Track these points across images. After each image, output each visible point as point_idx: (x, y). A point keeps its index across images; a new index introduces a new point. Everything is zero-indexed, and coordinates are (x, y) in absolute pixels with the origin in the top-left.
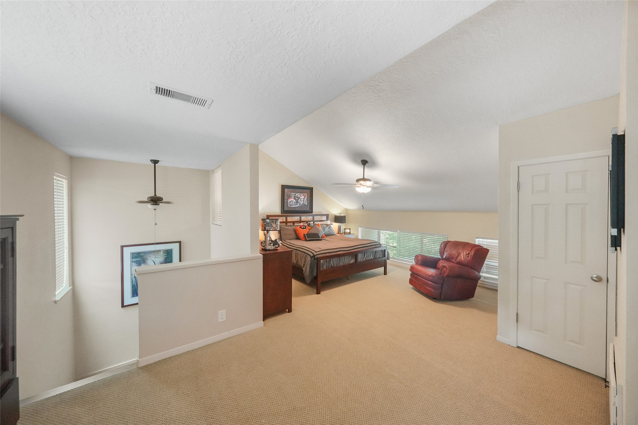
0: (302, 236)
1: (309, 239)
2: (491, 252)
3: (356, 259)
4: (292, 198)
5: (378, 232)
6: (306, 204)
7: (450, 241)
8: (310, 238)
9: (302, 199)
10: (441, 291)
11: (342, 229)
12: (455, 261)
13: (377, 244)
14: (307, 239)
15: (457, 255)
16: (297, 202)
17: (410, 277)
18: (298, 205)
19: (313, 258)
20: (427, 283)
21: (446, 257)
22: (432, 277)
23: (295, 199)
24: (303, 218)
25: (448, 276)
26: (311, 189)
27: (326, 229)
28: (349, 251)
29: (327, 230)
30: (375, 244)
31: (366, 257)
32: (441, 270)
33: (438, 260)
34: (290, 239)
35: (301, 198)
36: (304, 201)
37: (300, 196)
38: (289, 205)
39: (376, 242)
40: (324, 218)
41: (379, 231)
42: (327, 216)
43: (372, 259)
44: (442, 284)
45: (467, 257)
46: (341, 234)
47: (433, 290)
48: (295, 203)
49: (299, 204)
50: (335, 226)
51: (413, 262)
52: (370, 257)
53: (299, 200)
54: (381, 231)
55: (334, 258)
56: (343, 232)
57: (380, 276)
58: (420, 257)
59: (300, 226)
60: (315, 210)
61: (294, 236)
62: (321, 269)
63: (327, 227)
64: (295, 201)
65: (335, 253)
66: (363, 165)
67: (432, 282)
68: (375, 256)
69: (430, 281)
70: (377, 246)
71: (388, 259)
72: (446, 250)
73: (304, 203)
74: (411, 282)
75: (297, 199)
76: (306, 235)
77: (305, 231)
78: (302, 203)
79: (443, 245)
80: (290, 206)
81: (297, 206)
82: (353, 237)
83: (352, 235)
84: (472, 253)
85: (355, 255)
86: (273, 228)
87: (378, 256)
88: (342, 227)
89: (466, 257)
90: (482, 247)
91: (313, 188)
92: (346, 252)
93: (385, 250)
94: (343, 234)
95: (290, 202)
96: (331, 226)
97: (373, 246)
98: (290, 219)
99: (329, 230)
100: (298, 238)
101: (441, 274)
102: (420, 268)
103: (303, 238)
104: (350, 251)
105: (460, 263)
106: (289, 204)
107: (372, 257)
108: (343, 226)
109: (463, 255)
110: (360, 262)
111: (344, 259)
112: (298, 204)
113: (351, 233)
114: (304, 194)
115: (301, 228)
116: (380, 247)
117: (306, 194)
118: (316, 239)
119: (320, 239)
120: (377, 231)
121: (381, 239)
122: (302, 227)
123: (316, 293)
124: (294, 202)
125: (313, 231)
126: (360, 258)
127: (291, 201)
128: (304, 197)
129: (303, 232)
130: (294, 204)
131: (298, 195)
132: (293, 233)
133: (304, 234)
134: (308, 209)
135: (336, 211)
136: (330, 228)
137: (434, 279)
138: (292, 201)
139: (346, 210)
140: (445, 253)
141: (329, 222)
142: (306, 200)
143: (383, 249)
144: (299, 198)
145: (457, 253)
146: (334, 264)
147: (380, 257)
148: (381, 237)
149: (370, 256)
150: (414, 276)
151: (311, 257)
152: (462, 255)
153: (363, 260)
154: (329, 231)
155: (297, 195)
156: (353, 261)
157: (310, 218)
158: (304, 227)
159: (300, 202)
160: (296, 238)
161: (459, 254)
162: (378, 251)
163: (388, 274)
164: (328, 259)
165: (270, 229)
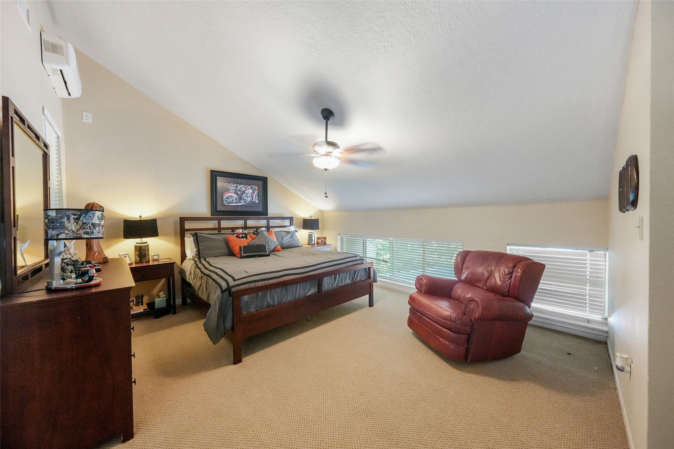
0: (236, 250)
1: (246, 255)
2: (548, 268)
3: (319, 288)
4: (231, 191)
5: (363, 241)
6: (257, 202)
7: (470, 252)
8: (249, 253)
9: (249, 194)
10: (467, 348)
11: (313, 239)
12: (484, 286)
13: (357, 258)
14: (243, 255)
15: (486, 274)
16: (240, 198)
17: (408, 314)
18: (242, 203)
19: (227, 292)
20: (440, 330)
21: (466, 278)
22: (451, 321)
23: (236, 193)
24: (251, 223)
25: (480, 319)
26: (264, 180)
27: (285, 239)
28: (305, 275)
29: (287, 239)
30: (354, 259)
31: (339, 281)
32: (466, 306)
33: (453, 283)
34: (218, 255)
35: (247, 192)
36: (252, 197)
37: (245, 188)
38: (225, 202)
39: (357, 257)
40: (287, 223)
41: (364, 239)
42: (291, 219)
43: (348, 285)
44: (469, 335)
45: (507, 280)
46: (312, 245)
47: (452, 346)
48: (236, 199)
49: (245, 202)
50: (302, 235)
51: (413, 290)
52: (345, 282)
53: (243, 196)
54: (367, 239)
55: (273, 290)
56: (316, 242)
57: (361, 310)
58: (424, 280)
59: (237, 233)
60: (272, 210)
61: (225, 250)
62: (245, 313)
63: (287, 235)
64: (236, 197)
65: (277, 280)
66: (325, 119)
67: (450, 330)
68: (353, 278)
69: (447, 329)
70: (357, 262)
71: (375, 281)
72: (465, 266)
73: (254, 200)
74: (411, 323)
75: (240, 194)
76: (242, 248)
77: (244, 242)
78: (249, 199)
79: (459, 258)
80: (228, 203)
81: (240, 204)
82: (329, 249)
83: (329, 246)
84: (518, 272)
85: (318, 279)
86: (66, 232)
87: (358, 279)
88: (313, 236)
89: (504, 280)
90: (532, 260)
91: (267, 178)
92: (300, 276)
93: (369, 268)
94: (316, 245)
95: (228, 198)
96: (296, 233)
97: (351, 263)
98: (225, 224)
99: (291, 239)
100: (231, 253)
101: (465, 315)
102: (425, 300)
103: (238, 254)
104: (308, 274)
105: (494, 290)
106: (226, 200)
107: (348, 281)
108: (316, 234)
109: (500, 276)
110: (327, 292)
111: (294, 289)
112: (242, 201)
113: (327, 243)
114: (252, 186)
115: (239, 237)
116: (362, 263)
117: (256, 187)
118: (259, 253)
119: (266, 253)
120: (362, 239)
121: (367, 250)
122: (241, 236)
123: (233, 361)
124: (234, 199)
125: (257, 241)
126: (328, 284)
127: (228, 196)
128: (253, 192)
129: (238, 243)
130: (235, 201)
131: (241, 188)
132: (224, 245)
133: (240, 247)
134: (260, 209)
135: (306, 213)
136: (292, 236)
137: (454, 324)
138: (230, 196)
139: (321, 212)
140: (463, 271)
141: (292, 228)
142: (257, 195)
143: (367, 266)
144: (244, 192)
145: (488, 271)
146: (273, 300)
147: (362, 279)
148: (367, 248)
149: (346, 279)
150: (415, 314)
151: (223, 292)
152: (497, 275)
153: (333, 288)
154: (290, 241)
155: (239, 187)
156: (313, 291)
157: (263, 222)
158: (244, 235)
159: (246, 198)
160: (227, 253)
161: (491, 274)
162: (359, 270)
163: (376, 305)
164: (260, 293)
165: (58, 235)
